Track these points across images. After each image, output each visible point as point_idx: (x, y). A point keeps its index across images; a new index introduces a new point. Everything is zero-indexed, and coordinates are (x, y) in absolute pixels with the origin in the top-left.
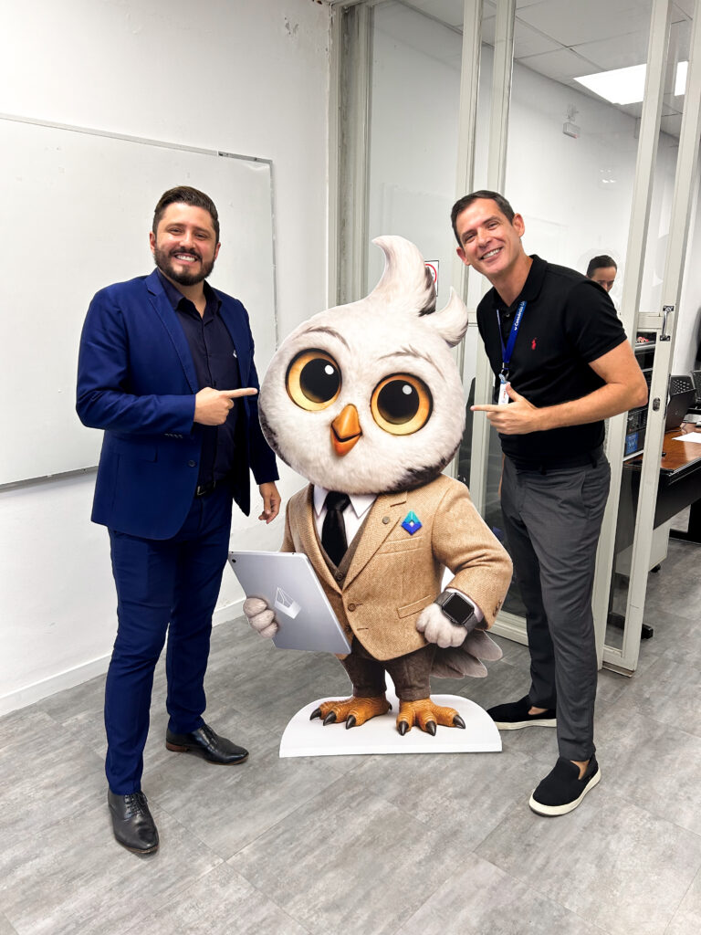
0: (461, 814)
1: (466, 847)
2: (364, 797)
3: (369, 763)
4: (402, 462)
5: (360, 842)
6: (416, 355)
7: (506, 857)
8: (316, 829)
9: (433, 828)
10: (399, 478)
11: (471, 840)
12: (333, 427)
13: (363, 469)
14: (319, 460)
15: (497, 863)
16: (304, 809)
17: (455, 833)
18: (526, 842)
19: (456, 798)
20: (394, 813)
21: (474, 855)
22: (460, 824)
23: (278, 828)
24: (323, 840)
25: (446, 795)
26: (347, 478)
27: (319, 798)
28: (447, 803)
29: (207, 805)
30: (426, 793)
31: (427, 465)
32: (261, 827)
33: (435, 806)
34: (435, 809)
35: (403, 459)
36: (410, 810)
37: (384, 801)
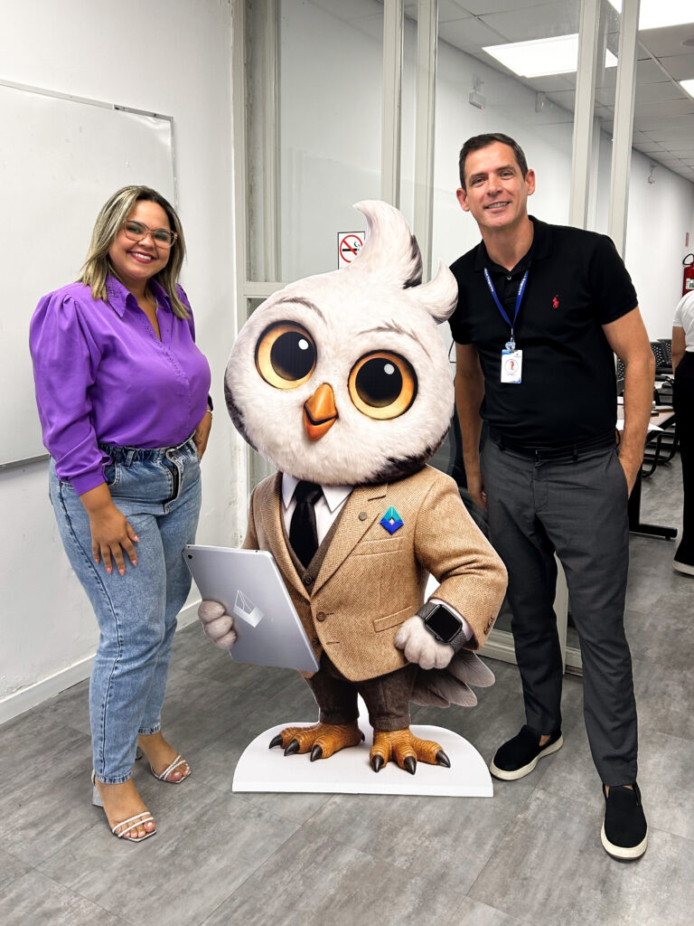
0: (444, 855)
1: (457, 890)
2: (330, 849)
3: (329, 808)
4: (382, 451)
5: (336, 902)
6: (399, 331)
7: (504, 896)
8: (279, 896)
9: (417, 875)
10: (379, 468)
11: (462, 882)
12: (306, 408)
13: (339, 457)
14: (289, 445)
15: (496, 904)
16: (261, 874)
17: (442, 877)
18: (522, 876)
19: (436, 835)
20: (369, 863)
21: (468, 899)
22: (446, 865)
23: (233, 900)
24: (291, 906)
25: (424, 834)
26: (320, 466)
27: (278, 857)
28: (427, 843)
29: (139, 883)
30: (400, 835)
31: (410, 454)
32: (212, 901)
33: (413, 849)
34: (415, 851)
35: (384, 447)
36: (386, 857)
37: (355, 850)
